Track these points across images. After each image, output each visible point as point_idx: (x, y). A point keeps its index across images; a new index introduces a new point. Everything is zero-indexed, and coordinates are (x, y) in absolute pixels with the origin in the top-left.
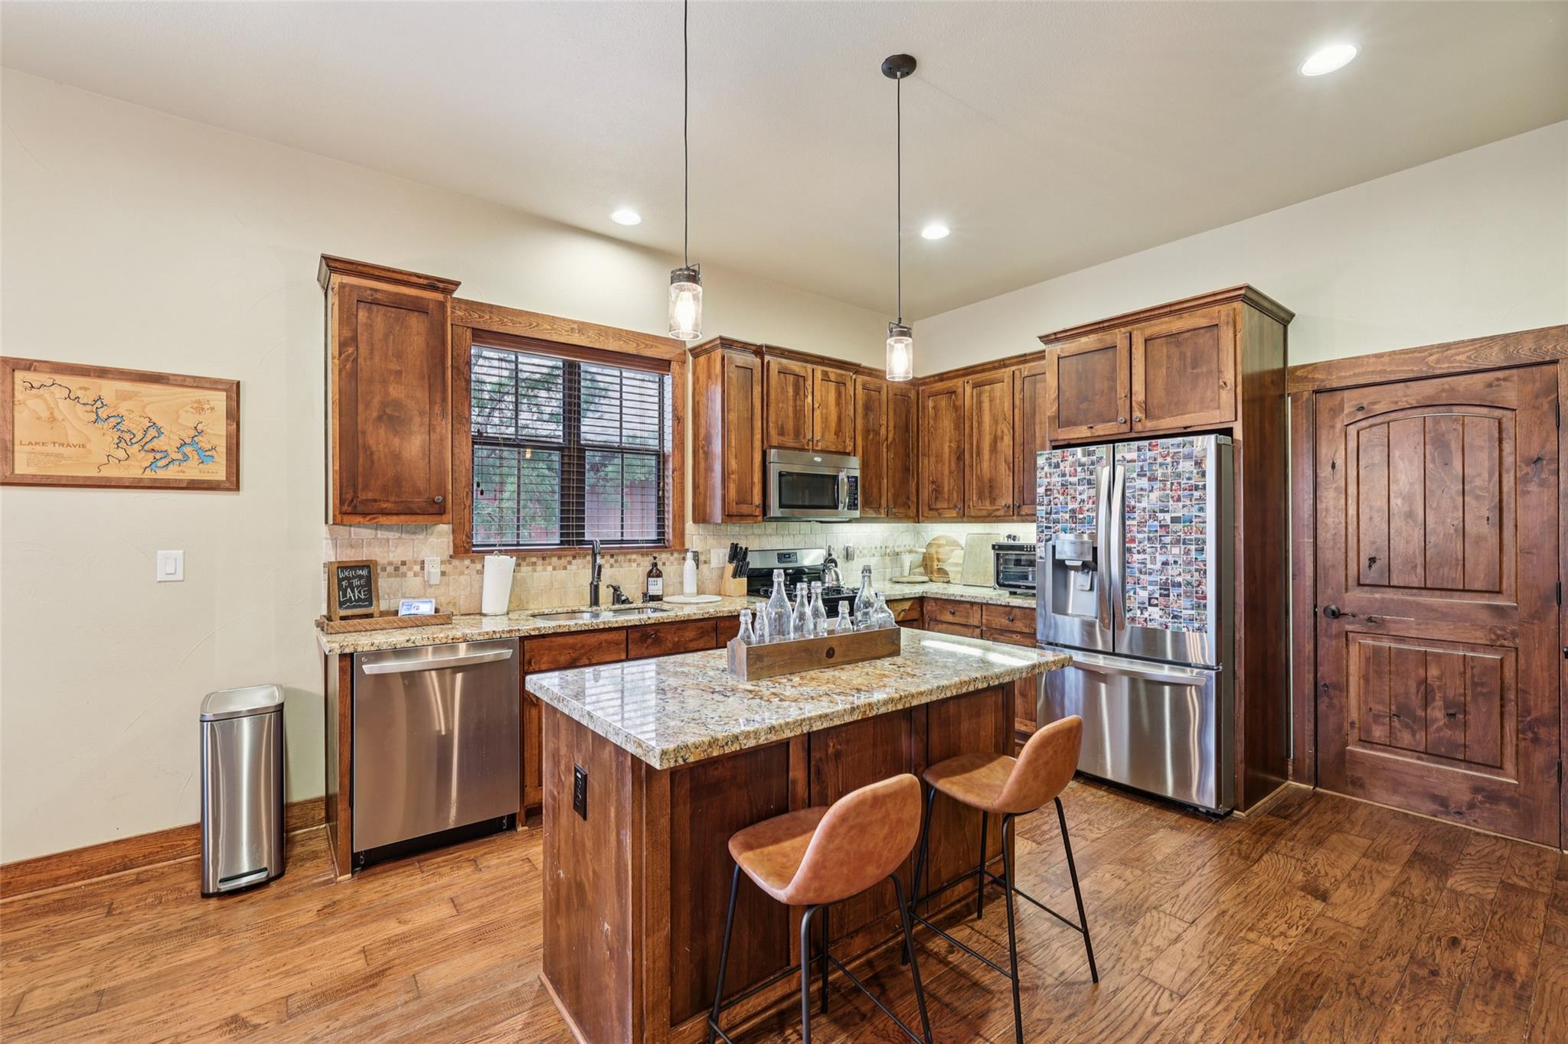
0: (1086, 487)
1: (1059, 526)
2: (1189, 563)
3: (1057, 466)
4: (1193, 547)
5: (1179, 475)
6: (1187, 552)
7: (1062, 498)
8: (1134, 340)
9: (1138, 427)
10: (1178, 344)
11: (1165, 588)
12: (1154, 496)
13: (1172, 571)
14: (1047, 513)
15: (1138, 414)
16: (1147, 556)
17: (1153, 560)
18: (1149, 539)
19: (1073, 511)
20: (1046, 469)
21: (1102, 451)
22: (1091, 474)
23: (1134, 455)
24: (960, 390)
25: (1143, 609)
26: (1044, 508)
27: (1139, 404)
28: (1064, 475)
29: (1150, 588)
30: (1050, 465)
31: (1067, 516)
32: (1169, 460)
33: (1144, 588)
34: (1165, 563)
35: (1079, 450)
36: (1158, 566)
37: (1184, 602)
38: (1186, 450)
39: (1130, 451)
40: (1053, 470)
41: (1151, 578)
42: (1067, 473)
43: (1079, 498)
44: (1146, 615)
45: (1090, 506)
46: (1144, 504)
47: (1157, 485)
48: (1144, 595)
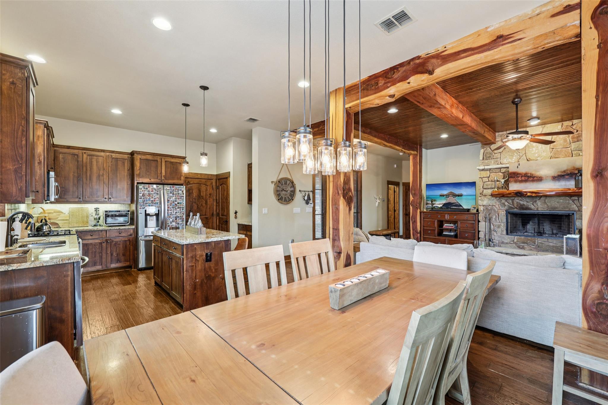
0: (156, 195)
1: (148, 204)
2: (181, 212)
3: (147, 189)
4: (181, 209)
5: (179, 194)
6: (180, 210)
7: (148, 197)
8: (162, 160)
9: (164, 181)
10: (173, 164)
11: (176, 218)
12: (174, 198)
13: (177, 214)
14: (143, 201)
15: (163, 178)
16: (172, 211)
17: (174, 212)
18: (173, 207)
19: (152, 201)
20: (143, 189)
21: (161, 186)
22: (158, 192)
23: (169, 188)
24: (81, 155)
25: (171, 223)
26: (142, 200)
27: (164, 176)
28: (149, 191)
29: (173, 218)
30: (144, 188)
31: (150, 202)
32: (177, 190)
33: (171, 218)
34: (176, 213)
35: (155, 186)
36: (175, 213)
37: (180, 220)
38: (180, 189)
39: (168, 187)
40: (145, 190)
41: (173, 216)
42: (150, 190)
43: (154, 197)
44: (172, 224)
45: (157, 199)
46: (171, 200)
47: (174, 195)
48: (171, 220)
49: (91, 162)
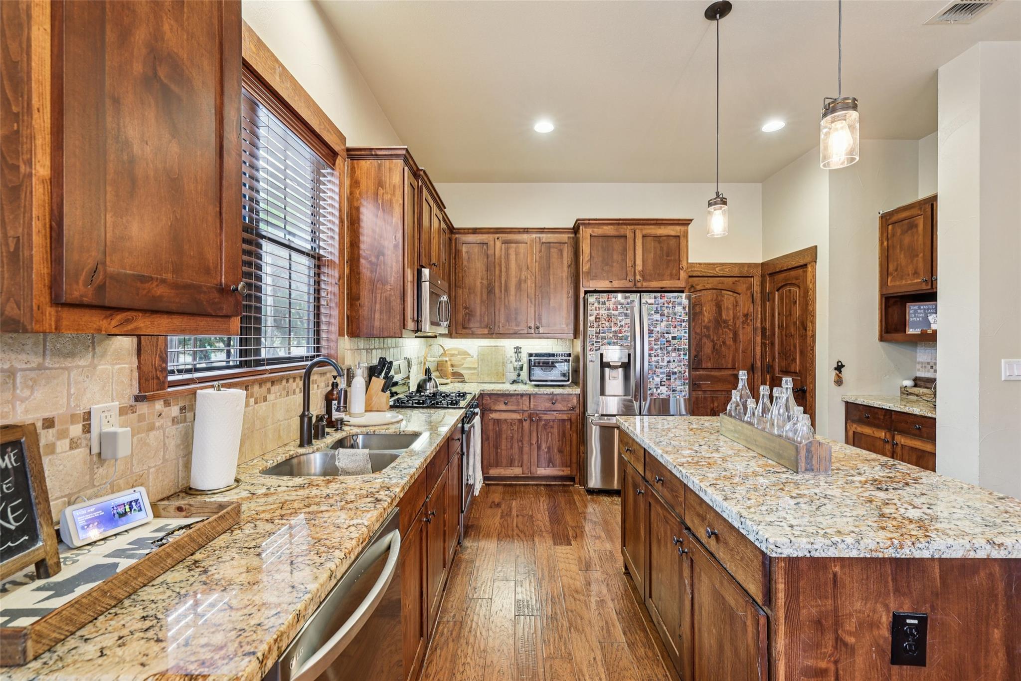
0: (624, 317)
1: (606, 341)
2: (680, 361)
3: (604, 303)
4: (682, 353)
5: (675, 314)
6: (679, 356)
7: (607, 324)
8: (637, 234)
9: (639, 285)
10: (660, 242)
11: (669, 375)
12: (664, 324)
13: (672, 365)
14: (596, 333)
15: (638, 277)
16: (659, 358)
17: (663, 361)
18: (661, 348)
19: (615, 332)
20: (596, 305)
21: (635, 297)
22: (627, 310)
23: (652, 301)
24: (492, 243)
25: (657, 388)
26: (594, 329)
27: (639, 272)
28: (609, 309)
29: (661, 376)
30: (599, 302)
31: (611, 335)
32: (671, 305)
33: (658, 376)
34: (669, 362)
35: (620, 296)
36: (665, 363)
37: (678, 382)
38: (678, 301)
39: (650, 298)
40: (600, 306)
41: (662, 370)
42: (611, 308)
43: (619, 324)
44: (659, 391)
45: (626, 329)
46: (658, 329)
47: (665, 318)
48: (658, 380)
49: (507, 255)
